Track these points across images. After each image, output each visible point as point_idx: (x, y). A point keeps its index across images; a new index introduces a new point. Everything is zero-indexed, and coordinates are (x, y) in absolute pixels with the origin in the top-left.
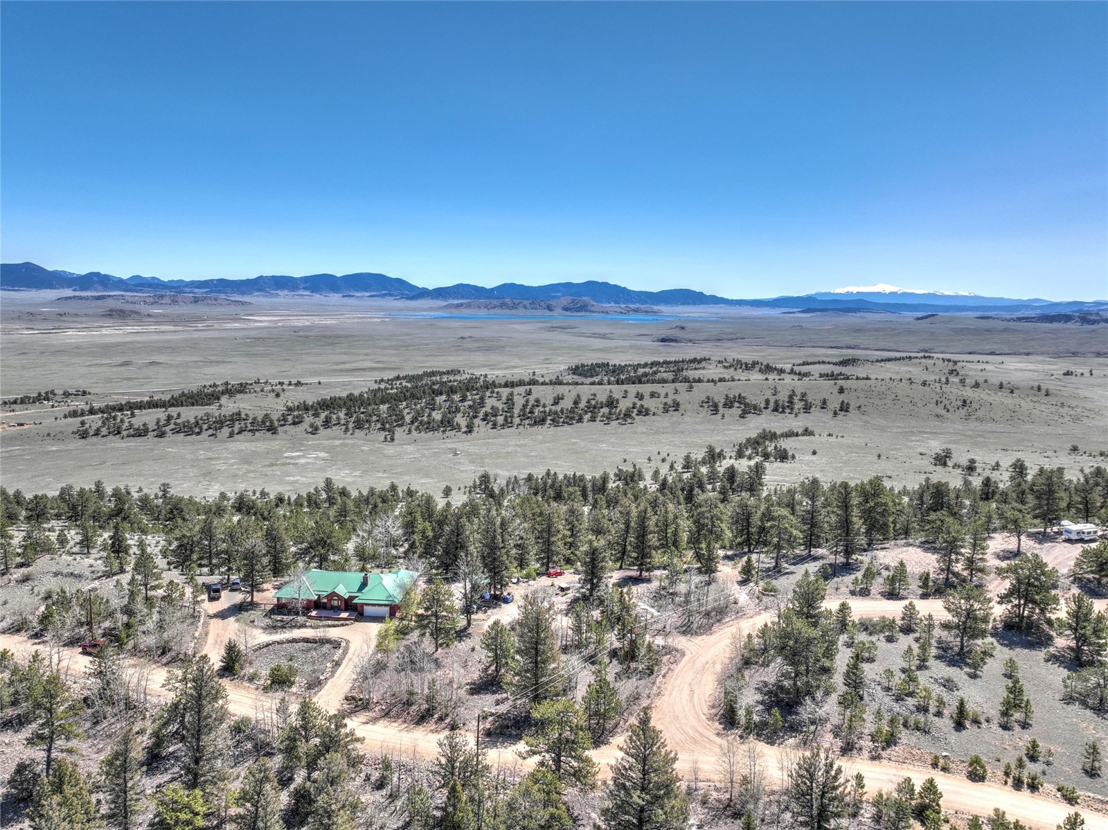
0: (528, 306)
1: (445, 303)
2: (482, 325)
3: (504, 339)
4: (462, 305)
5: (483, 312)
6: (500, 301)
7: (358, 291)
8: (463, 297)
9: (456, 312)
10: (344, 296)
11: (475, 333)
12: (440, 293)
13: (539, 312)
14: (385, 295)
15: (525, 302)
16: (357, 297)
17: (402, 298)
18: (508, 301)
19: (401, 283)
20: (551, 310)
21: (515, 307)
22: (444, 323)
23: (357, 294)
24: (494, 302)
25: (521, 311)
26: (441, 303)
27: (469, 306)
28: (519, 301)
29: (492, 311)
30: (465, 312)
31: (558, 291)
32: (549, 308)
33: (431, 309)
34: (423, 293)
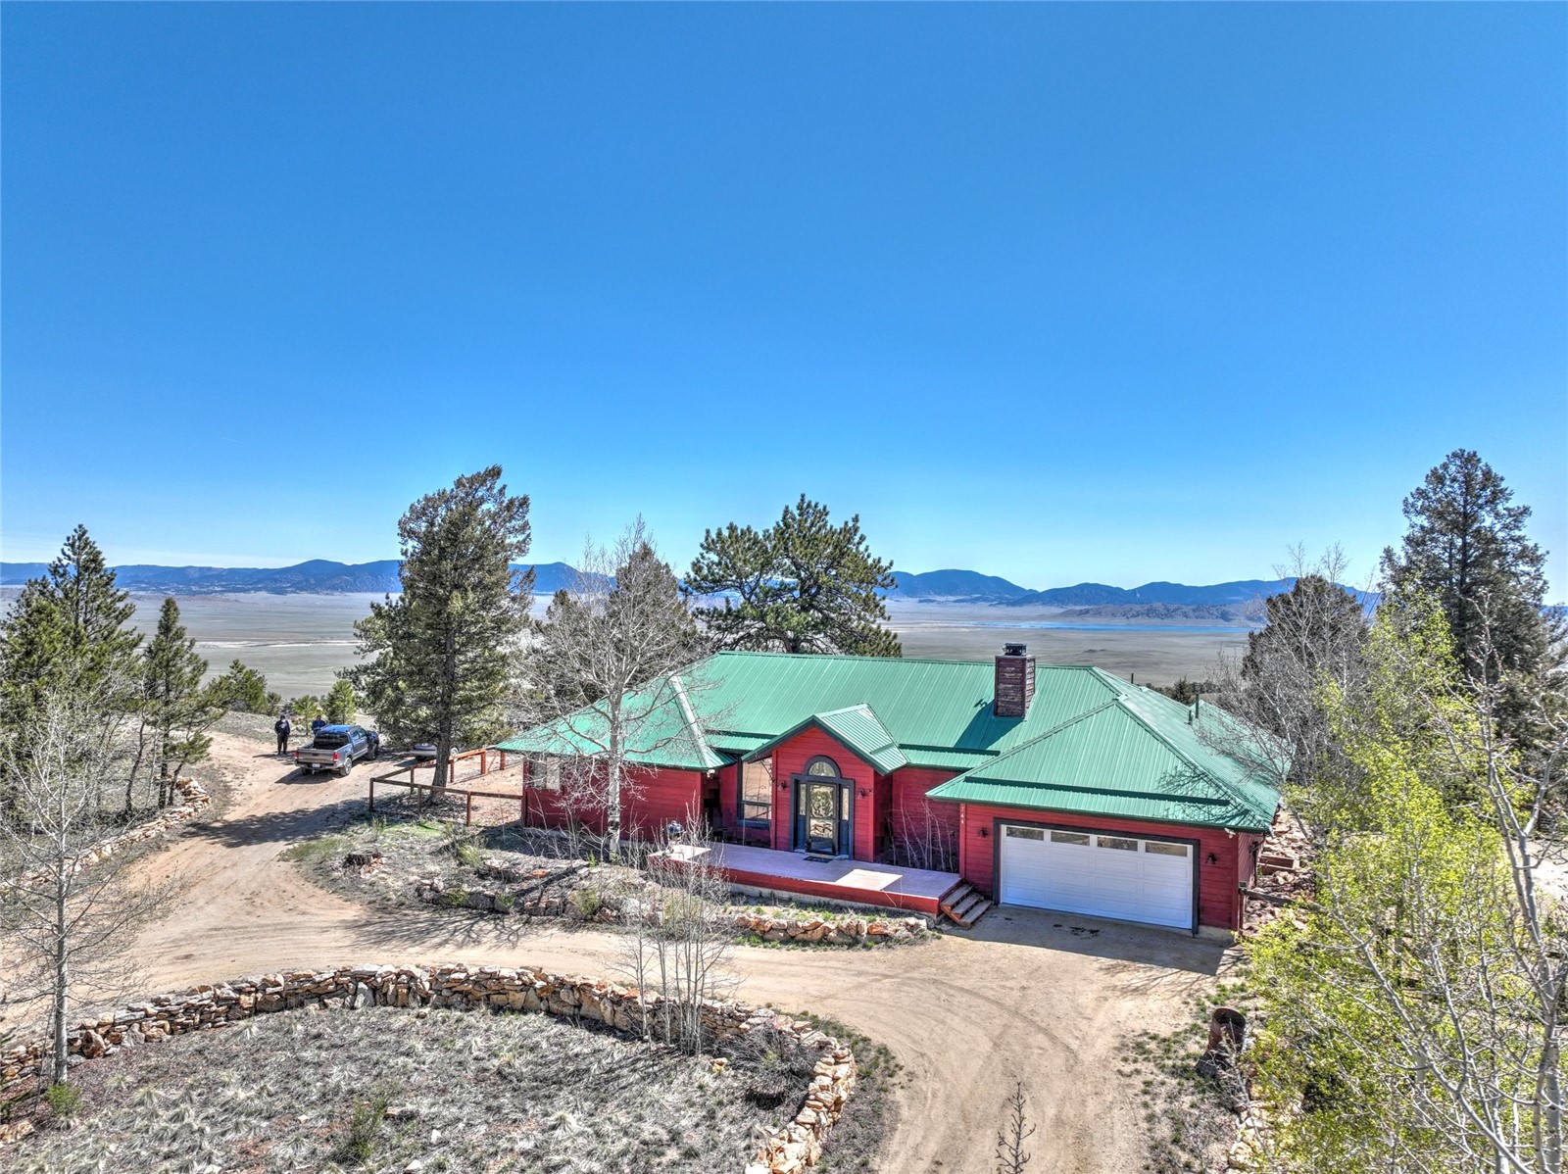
0: (1191, 614)
1: (1062, 610)
2: (1118, 637)
3: (1157, 654)
4: (1087, 612)
5: (1120, 622)
6: (1146, 607)
7: (939, 594)
8: (1088, 602)
9: (1078, 622)
10: (920, 601)
11: (1109, 646)
12: (1055, 596)
13: (1208, 623)
14: (977, 599)
15: (1185, 609)
16: (939, 602)
17: (1000, 603)
18: (1157, 605)
19: (999, 583)
20: (1228, 620)
21: (1169, 614)
22: (1062, 635)
23: (938, 598)
24: (1137, 608)
25: (1179, 621)
26: (1056, 610)
27: (1098, 613)
28: (1176, 606)
29: (1133, 621)
30: (1092, 622)
31: (1239, 593)
32: (1225, 617)
33: (1042, 617)
34: (1029, 597)
